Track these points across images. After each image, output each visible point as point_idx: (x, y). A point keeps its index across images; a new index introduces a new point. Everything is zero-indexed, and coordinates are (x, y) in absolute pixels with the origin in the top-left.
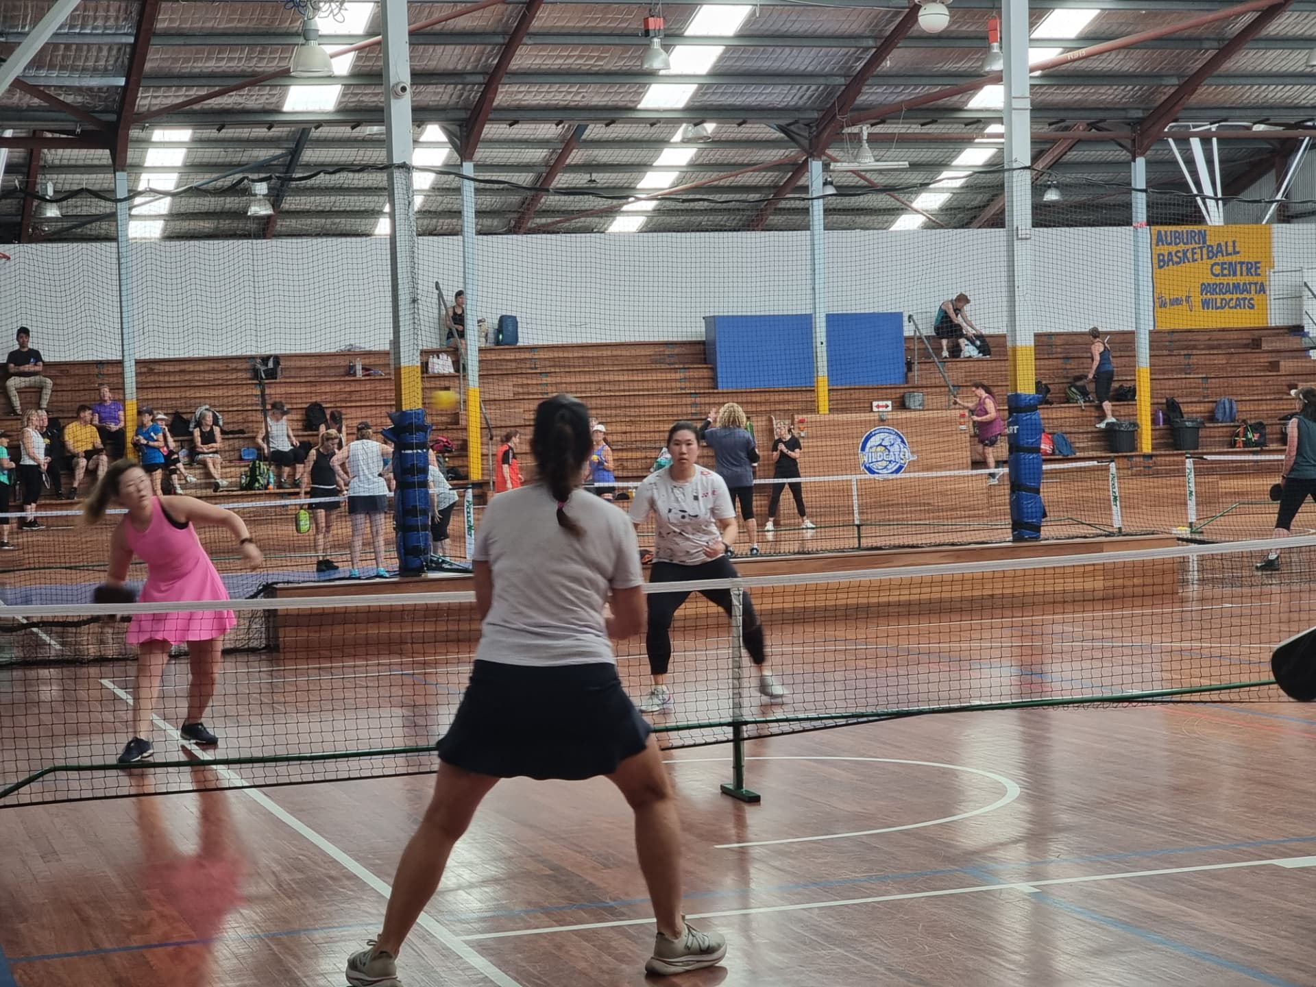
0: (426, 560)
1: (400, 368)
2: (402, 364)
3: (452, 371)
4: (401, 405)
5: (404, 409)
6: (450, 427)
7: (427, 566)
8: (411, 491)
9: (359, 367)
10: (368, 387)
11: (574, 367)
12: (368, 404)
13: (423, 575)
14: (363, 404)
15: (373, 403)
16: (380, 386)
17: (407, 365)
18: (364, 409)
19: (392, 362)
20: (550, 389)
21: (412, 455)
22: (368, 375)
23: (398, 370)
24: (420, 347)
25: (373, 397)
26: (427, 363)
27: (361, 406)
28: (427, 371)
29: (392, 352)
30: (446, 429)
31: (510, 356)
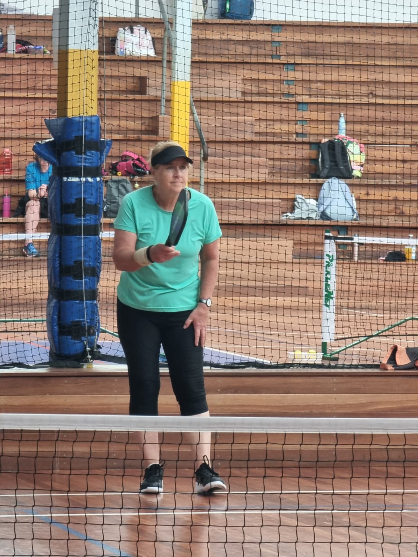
0: (91, 343)
1: (67, 53)
2: (71, 47)
3: (152, 53)
4: (66, 108)
5: (70, 115)
6: (144, 137)
7: (92, 352)
8: (74, 238)
9: (11, 39)
10: (24, 68)
11: (338, 57)
12: (23, 94)
13: (85, 366)
14: (16, 94)
15: (31, 95)
16: (41, 69)
17: (77, 47)
18: (16, 102)
19: (56, 34)
20: (299, 90)
21: (79, 184)
22: (26, 51)
23: (64, 54)
24: (100, 15)
25: (31, 84)
26: (114, 40)
27: (12, 98)
28: (112, 51)
29: (57, 19)
30: (139, 140)
31: (240, 35)
